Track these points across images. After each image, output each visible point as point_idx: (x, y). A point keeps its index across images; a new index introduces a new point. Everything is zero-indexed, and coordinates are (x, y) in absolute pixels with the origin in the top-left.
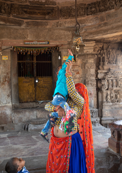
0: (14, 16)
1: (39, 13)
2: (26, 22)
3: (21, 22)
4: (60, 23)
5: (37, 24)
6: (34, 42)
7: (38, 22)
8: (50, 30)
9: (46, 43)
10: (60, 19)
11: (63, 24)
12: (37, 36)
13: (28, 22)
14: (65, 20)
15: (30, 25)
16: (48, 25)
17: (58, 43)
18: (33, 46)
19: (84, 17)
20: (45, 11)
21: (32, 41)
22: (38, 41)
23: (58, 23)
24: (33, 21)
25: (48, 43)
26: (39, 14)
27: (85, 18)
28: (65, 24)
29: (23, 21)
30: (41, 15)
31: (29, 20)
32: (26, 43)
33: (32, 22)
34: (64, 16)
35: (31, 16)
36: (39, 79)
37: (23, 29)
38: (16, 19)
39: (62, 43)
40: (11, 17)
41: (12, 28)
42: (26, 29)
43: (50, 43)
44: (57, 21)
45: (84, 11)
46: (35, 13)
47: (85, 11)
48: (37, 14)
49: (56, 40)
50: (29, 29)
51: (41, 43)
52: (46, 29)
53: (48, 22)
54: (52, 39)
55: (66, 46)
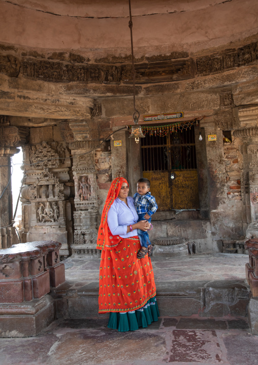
0: (126, 83)
1: (163, 72)
2: (144, 88)
3: (137, 89)
4: (196, 82)
5: (161, 89)
6: (159, 117)
7: (162, 86)
8: (182, 95)
9: (179, 115)
10: (196, 76)
11: (202, 84)
12: (163, 108)
13: (148, 87)
14: (204, 78)
15: (151, 91)
16: (178, 87)
17: (197, 115)
18: (157, 122)
19: (234, 69)
20: (173, 68)
21: (156, 115)
22: (164, 115)
23: (193, 83)
24: (156, 86)
25: (181, 116)
26: (163, 74)
27: (235, 71)
28: (205, 83)
29: (140, 87)
30: (167, 74)
31: (149, 85)
32: (147, 119)
33: (154, 86)
34: (201, 72)
35: (152, 78)
36: (177, 173)
37: (142, 98)
38: (129, 87)
39: (204, 114)
40: (122, 84)
41: (125, 99)
42: (146, 97)
43: (185, 116)
44: (192, 80)
45: (232, 60)
46: (157, 73)
47: (234, 61)
48: (161, 74)
49: (193, 109)
50: (150, 98)
51: (169, 116)
52: (177, 94)
53: (178, 83)
54: (186, 108)
55: (212, 118)
